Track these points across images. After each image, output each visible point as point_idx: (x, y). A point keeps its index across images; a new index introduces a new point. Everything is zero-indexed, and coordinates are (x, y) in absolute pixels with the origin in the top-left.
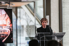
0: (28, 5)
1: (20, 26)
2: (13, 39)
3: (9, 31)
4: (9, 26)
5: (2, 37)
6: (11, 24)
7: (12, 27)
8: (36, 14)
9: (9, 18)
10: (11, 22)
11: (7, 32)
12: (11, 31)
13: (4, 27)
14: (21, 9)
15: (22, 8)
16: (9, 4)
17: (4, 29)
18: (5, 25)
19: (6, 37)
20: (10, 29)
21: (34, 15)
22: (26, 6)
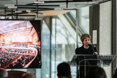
0: (68, 14)
1: (55, 45)
2: (41, 63)
3: (36, 52)
4: (37, 44)
5: (27, 59)
6: (40, 42)
7: (40, 46)
8: (78, 27)
9: (36, 33)
10: (40, 39)
11: (33, 52)
12: (38, 52)
13: (29, 45)
14: (57, 20)
15: (59, 18)
16: (37, 13)
17: (29, 48)
18: (31, 43)
19: (31, 59)
20: (38, 49)
21: (75, 29)
22: (64, 15)
